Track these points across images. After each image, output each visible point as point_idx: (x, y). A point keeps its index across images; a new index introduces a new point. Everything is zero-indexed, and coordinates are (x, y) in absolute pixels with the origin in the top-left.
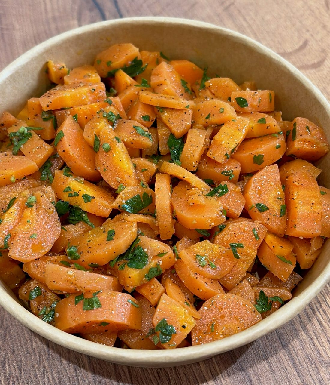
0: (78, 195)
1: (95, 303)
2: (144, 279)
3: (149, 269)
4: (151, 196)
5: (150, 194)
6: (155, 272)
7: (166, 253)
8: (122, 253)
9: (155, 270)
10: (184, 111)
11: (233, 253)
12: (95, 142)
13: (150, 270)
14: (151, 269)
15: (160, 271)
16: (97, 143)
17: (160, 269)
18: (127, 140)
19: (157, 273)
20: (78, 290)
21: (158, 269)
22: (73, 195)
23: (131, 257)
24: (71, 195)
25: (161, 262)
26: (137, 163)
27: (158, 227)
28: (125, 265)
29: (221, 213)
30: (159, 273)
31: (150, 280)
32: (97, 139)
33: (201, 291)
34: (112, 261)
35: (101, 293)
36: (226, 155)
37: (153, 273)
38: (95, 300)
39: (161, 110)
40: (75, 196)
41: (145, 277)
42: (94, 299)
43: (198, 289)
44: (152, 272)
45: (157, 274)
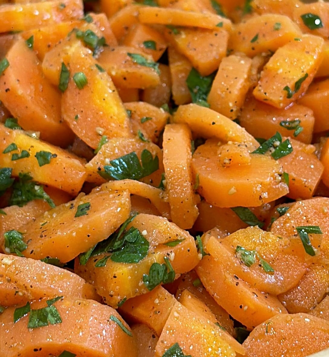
0: (28, 155)
1: (49, 315)
2: (141, 283)
3: (150, 264)
4: (157, 157)
5: (154, 153)
6: (161, 274)
7: (181, 241)
8: (101, 240)
9: (161, 270)
10: (214, 33)
11: (304, 244)
12: (61, 75)
13: (153, 268)
14: (154, 264)
15: (171, 273)
16: (65, 75)
17: (171, 269)
18: (117, 73)
19: (164, 275)
20: (21, 294)
21: (166, 269)
22: (20, 155)
23: (118, 245)
24: (15, 157)
25: (172, 255)
26: (133, 110)
27: (168, 203)
28: (106, 259)
29: (280, 178)
30: (169, 277)
31: (152, 287)
32: (65, 70)
33: (246, 308)
34: (84, 254)
35: (62, 300)
36: (287, 88)
37: (158, 274)
38: (51, 311)
39: (175, 30)
40: (22, 157)
41: (144, 279)
42: (48, 309)
43: (241, 307)
44: (156, 273)
45: (165, 278)
